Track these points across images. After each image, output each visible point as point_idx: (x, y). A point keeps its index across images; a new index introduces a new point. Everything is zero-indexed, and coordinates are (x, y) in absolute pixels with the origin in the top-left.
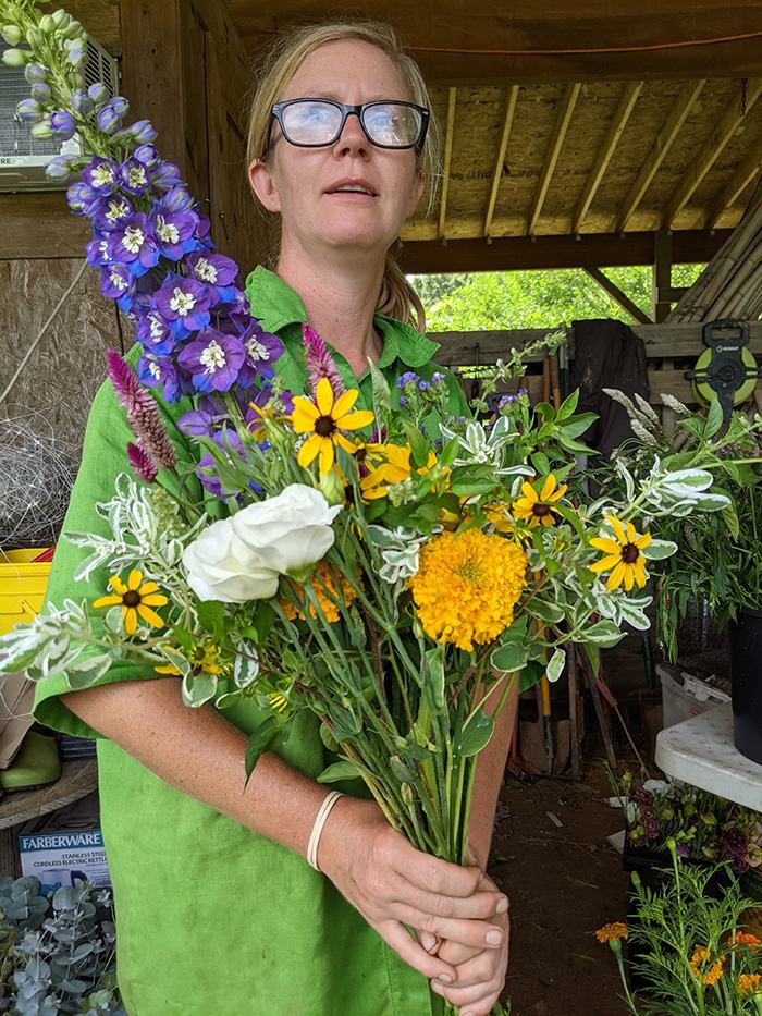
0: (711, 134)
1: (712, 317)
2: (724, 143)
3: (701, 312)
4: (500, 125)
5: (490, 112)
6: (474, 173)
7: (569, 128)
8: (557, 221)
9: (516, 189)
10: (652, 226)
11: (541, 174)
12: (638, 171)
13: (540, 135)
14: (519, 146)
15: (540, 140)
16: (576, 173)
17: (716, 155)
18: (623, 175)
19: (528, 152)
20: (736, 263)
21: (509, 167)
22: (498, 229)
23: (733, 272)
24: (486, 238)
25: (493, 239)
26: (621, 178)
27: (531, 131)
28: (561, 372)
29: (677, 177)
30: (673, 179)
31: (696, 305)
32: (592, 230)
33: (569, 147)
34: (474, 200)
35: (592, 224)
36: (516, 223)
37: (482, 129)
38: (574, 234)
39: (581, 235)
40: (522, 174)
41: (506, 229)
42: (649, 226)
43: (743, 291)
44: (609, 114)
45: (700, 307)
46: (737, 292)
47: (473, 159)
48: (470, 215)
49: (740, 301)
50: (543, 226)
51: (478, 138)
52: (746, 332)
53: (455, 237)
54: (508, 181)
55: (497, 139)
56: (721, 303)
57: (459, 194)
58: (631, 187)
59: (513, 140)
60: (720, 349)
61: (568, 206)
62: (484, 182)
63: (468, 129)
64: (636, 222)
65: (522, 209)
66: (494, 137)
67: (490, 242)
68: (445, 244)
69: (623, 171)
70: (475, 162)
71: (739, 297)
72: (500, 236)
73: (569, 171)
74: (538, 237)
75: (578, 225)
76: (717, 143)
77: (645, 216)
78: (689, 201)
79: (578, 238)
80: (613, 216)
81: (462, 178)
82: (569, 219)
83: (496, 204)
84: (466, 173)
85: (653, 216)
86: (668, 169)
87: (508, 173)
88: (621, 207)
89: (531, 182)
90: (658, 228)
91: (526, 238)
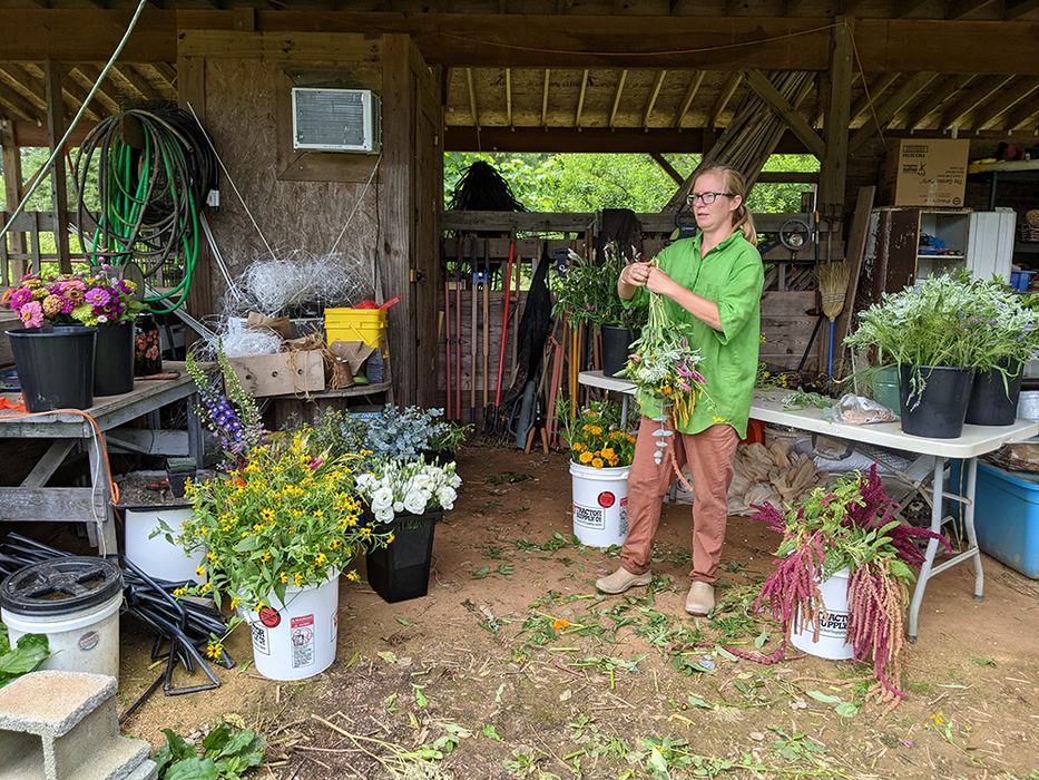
1: (683, 210)
3: (679, 206)
6: (567, 83)
8: (632, 116)
9: (599, 94)
10: (702, 124)
11: (616, 85)
16: (642, 86)
18: (677, 88)
19: (606, 72)
21: (593, 81)
22: (588, 121)
24: (577, 129)
25: (583, 128)
26: (676, 91)
28: (594, 238)
30: (714, 93)
32: (659, 124)
34: (569, 100)
35: (657, 121)
36: (601, 117)
38: (643, 129)
39: (649, 128)
41: (593, 120)
42: (699, 124)
47: (565, 74)
48: (567, 110)
50: (621, 120)
53: (556, 125)
54: (592, 89)
57: (557, 95)
58: (684, 97)
60: (684, 229)
61: (638, 107)
62: (575, 88)
64: (689, 121)
65: (605, 108)
67: (580, 130)
68: (547, 130)
69: (676, 86)
70: (568, 75)
72: (590, 126)
73: (637, 85)
74: (616, 128)
75: (646, 120)
77: (697, 116)
78: (726, 107)
79: (647, 131)
80: (674, 115)
81: (560, 86)
82: (640, 115)
83: (584, 103)
85: (703, 116)
86: (709, 86)
87: (592, 84)
88: (678, 109)
89: (608, 91)
90: (706, 126)
91: (608, 129)
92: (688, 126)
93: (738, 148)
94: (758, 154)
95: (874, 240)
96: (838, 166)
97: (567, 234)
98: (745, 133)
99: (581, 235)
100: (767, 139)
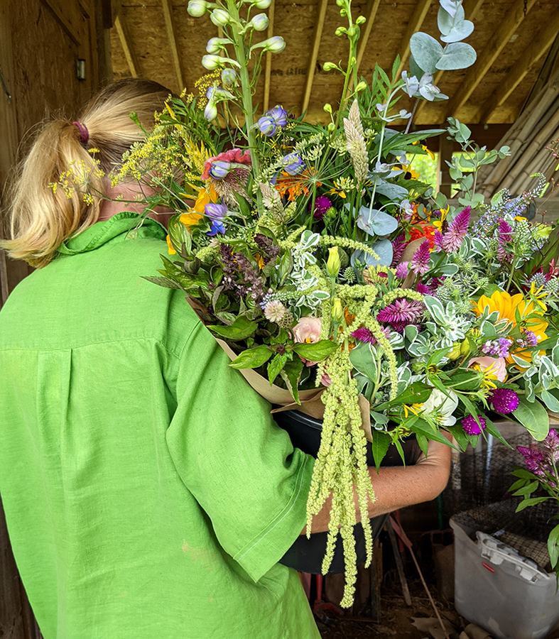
0: (489, 40)
2: (500, 49)
4: (313, 27)
5: (305, 14)
6: (292, 69)
7: (372, 31)
9: (327, 85)
10: (438, 121)
14: (330, 46)
17: (493, 59)
19: (337, 52)
20: (522, 145)
23: (520, 152)
29: (460, 78)
31: (486, 182)
33: (372, 49)
34: (292, 93)
37: (297, 30)
40: (332, 72)
42: (435, 120)
43: (528, 170)
44: (406, 18)
45: (490, 184)
46: (523, 171)
47: (291, 57)
49: (525, 179)
51: (295, 38)
54: (320, 77)
55: (311, 39)
57: (280, 88)
59: (325, 41)
62: (300, 77)
63: (286, 29)
64: (425, 117)
66: (309, 37)
70: (293, 60)
71: (524, 175)
73: (371, 71)
76: (494, 47)
77: (432, 112)
78: (469, 100)
83: (310, 98)
84: (285, 70)
85: (439, 112)
87: (320, 69)
89: (339, 79)
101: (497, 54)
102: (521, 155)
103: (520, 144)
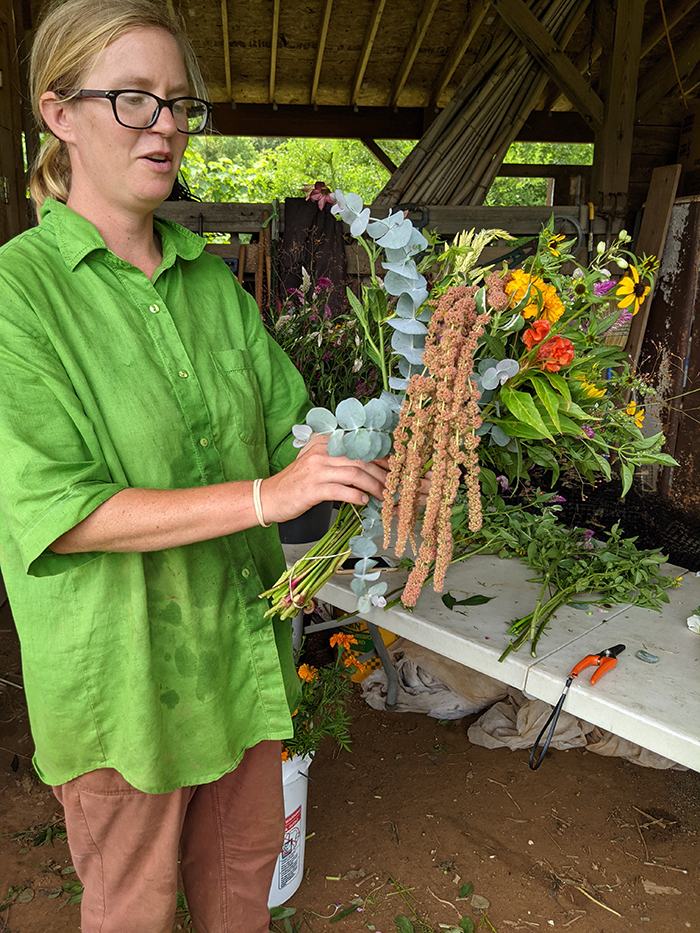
0: (464, 22)
1: (406, 200)
2: (473, 32)
3: (397, 195)
6: (255, 41)
7: (336, 7)
8: (338, 91)
9: (296, 60)
11: (315, 46)
12: (405, 51)
13: (312, 11)
14: (293, 19)
15: (313, 16)
16: (349, 49)
17: (468, 42)
18: (392, 53)
19: (302, 27)
20: (426, 155)
21: (286, 39)
22: (287, 96)
24: (272, 104)
25: (279, 106)
26: (390, 57)
27: (303, 6)
28: (273, 242)
29: (440, 59)
30: (436, 61)
32: (371, 103)
33: (339, 24)
34: (258, 67)
35: (369, 97)
36: (300, 91)
37: (256, 1)
38: (352, 106)
39: (359, 107)
40: (300, 46)
41: (293, 96)
43: (431, 179)
45: (397, 191)
46: (427, 179)
47: (251, 29)
48: (256, 81)
49: (429, 187)
50: (327, 97)
51: (254, 9)
52: (426, 216)
53: (246, 101)
54: (286, 51)
55: (272, 12)
56: (414, 188)
57: (244, 60)
58: (400, 64)
61: (346, 79)
62: (263, 51)
64: (407, 98)
65: (304, 79)
67: (275, 108)
68: (235, 107)
69: (391, 50)
70: (255, 31)
71: (427, 183)
72: (287, 103)
73: (342, 46)
74: (319, 106)
75: (355, 97)
76: (468, 31)
77: (417, 93)
78: (450, 82)
79: (356, 110)
80: (388, 91)
81: (244, 46)
82: (348, 91)
83: (276, 72)
84: (247, 42)
85: (424, 94)
86: (431, 51)
87: (286, 43)
88: (393, 83)
89: (308, 54)
90: (426, 105)
91: (310, 107)
92: (405, 105)
93: (480, 109)
94: (508, 118)
95: (677, 246)
96: (621, 136)
97: (235, 235)
98: (490, 85)
99: (255, 238)
100: (520, 96)
101: (470, 38)
102: (426, 163)
103: (424, 153)
